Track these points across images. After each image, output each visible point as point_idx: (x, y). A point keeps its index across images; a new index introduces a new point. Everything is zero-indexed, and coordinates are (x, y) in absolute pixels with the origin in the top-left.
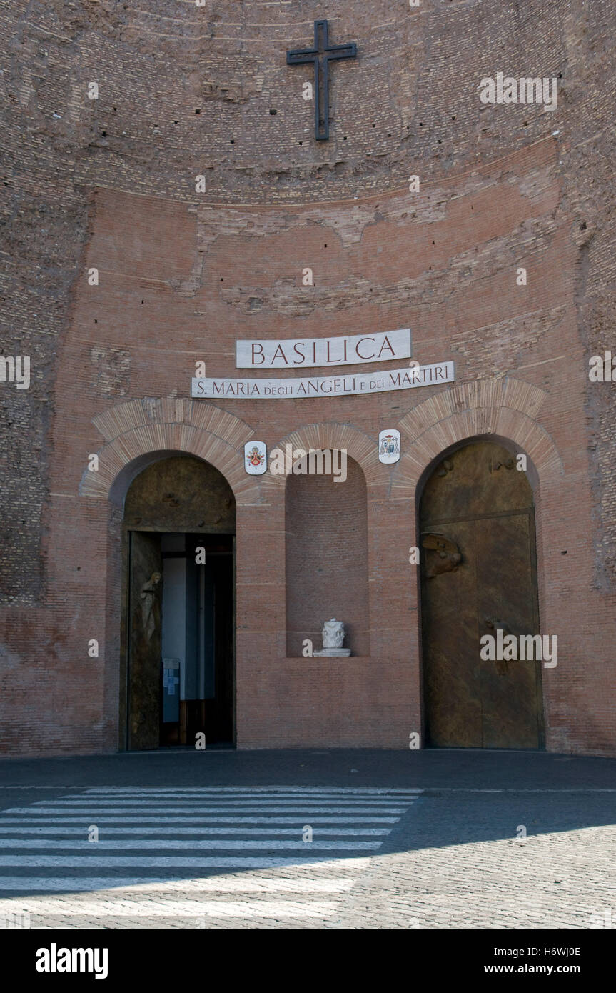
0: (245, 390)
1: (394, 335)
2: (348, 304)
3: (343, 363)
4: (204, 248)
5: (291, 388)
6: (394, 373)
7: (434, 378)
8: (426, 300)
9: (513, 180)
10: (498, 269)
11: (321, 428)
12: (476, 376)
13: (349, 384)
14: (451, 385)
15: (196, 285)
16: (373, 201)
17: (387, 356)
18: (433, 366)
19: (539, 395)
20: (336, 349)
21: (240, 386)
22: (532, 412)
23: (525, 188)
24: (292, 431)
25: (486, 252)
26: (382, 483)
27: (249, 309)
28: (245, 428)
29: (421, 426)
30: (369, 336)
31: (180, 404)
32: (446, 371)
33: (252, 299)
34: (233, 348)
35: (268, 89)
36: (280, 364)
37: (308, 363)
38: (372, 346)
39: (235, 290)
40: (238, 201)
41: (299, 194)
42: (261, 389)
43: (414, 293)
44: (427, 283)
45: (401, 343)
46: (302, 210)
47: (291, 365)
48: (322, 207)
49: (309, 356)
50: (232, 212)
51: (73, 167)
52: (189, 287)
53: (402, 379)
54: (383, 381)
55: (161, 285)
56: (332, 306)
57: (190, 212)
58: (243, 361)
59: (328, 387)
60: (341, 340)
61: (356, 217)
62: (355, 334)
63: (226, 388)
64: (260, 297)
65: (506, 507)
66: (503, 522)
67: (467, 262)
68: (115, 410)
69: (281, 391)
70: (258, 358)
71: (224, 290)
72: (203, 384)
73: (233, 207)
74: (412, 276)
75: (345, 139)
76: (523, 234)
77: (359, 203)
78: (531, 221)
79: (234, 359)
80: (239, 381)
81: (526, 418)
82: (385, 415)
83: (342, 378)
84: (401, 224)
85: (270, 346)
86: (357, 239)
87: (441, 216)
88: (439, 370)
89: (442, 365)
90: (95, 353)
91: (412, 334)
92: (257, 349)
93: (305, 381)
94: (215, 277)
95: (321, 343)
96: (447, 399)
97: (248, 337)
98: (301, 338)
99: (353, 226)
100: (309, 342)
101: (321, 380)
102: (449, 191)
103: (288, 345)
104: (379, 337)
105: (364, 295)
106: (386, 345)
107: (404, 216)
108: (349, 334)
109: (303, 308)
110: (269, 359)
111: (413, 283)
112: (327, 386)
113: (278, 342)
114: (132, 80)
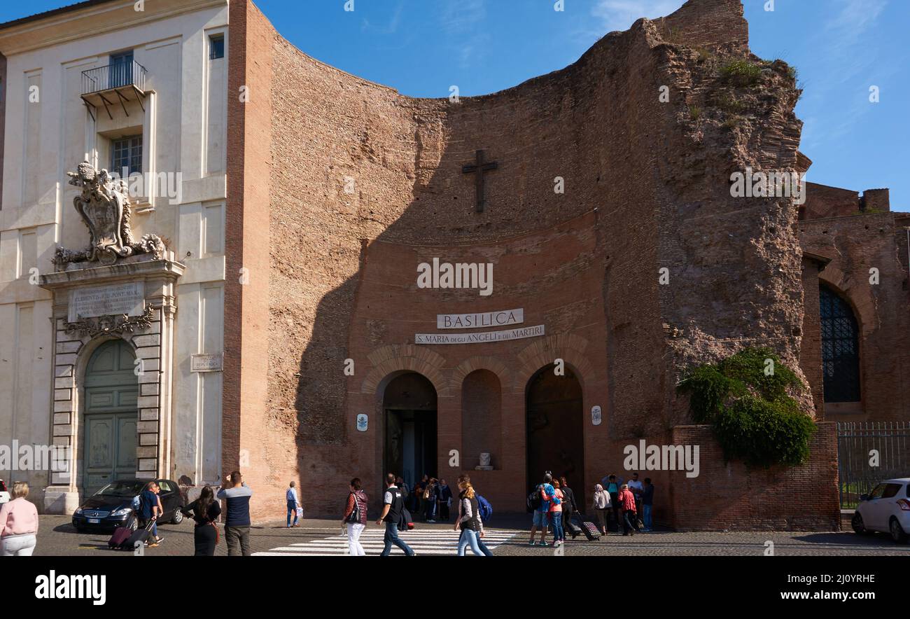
0: (441, 339)
1: (515, 311)
2: (492, 296)
3: (490, 325)
5: (464, 338)
6: (515, 330)
7: (534, 333)
8: (531, 293)
9: (574, 233)
11: (479, 358)
12: (555, 332)
13: (493, 336)
14: (543, 337)
16: (505, 242)
17: (512, 322)
18: (534, 327)
19: (585, 342)
20: (486, 318)
21: (439, 338)
22: (582, 349)
23: (580, 237)
24: (465, 359)
25: (561, 269)
26: (509, 385)
27: (443, 299)
28: (442, 358)
29: (528, 357)
30: (504, 312)
31: (410, 347)
32: (540, 329)
33: (445, 293)
34: (436, 319)
35: (452, 186)
36: (458, 326)
37: (473, 326)
38: (504, 317)
40: (438, 244)
41: (468, 240)
42: (449, 339)
43: (525, 290)
44: (532, 285)
45: (519, 315)
46: (470, 248)
47: (464, 327)
48: (480, 246)
49: (473, 322)
50: (435, 250)
52: (414, 288)
53: (519, 334)
54: (510, 334)
55: (400, 287)
57: (414, 250)
58: (440, 325)
59: (483, 338)
60: (489, 314)
61: (497, 251)
62: (496, 311)
63: (432, 339)
64: (449, 292)
65: (569, 397)
66: (567, 404)
67: (551, 274)
68: (378, 351)
69: (459, 340)
70: (448, 324)
71: (431, 289)
72: (421, 337)
74: (524, 281)
75: (491, 211)
76: (579, 260)
77: (498, 244)
78: (582, 254)
79: (436, 324)
80: (438, 335)
81: (579, 353)
82: (510, 352)
83: (489, 333)
84: (520, 255)
85: (454, 317)
86: (497, 262)
87: (539, 251)
88: (537, 329)
89: (539, 326)
90: (368, 323)
91: (524, 311)
92: (448, 319)
93: (471, 335)
95: (479, 315)
96: (540, 343)
97: (443, 313)
98: (469, 313)
99: (495, 256)
100: (473, 315)
101: (479, 334)
102: (543, 238)
103: (463, 316)
104: (508, 312)
105: (501, 291)
106: (511, 316)
107: (521, 250)
108: (493, 311)
109: (471, 297)
110: (453, 324)
111: (525, 285)
113: (458, 315)
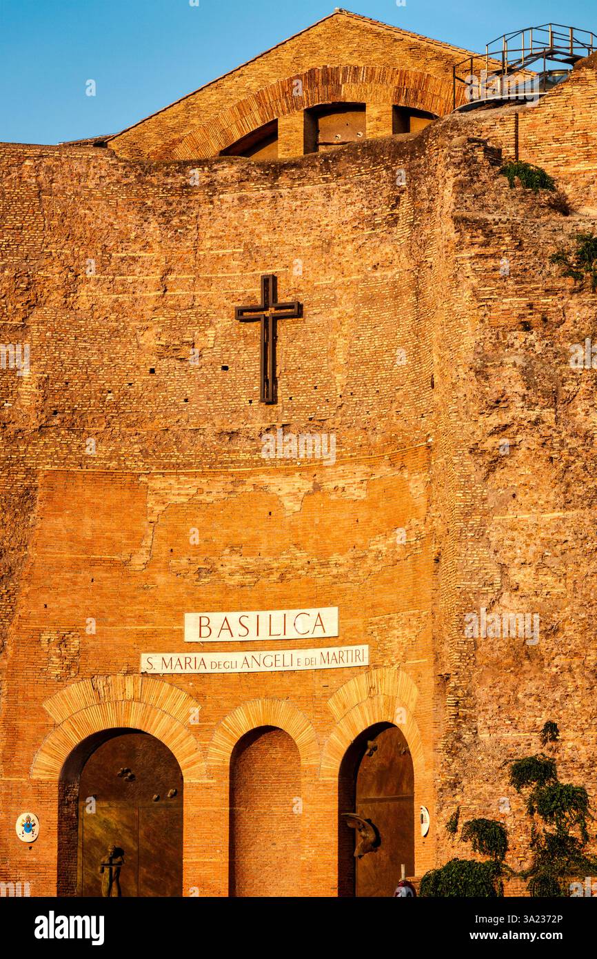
0: (192, 664)
1: (325, 612)
2: (289, 576)
3: (282, 637)
4: (154, 519)
5: (235, 662)
6: (324, 651)
7: (354, 660)
11: (263, 703)
13: (288, 660)
14: (367, 668)
15: (146, 558)
16: (313, 467)
17: (319, 633)
18: (355, 648)
20: (275, 623)
21: (188, 660)
24: (237, 706)
26: (313, 762)
27: (197, 581)
28: (193, 703)
29: (344, 707)
30: (306, 611)
31: (130, 678)
32: (363, 654)
33: (201, 569)
34: (181, 621)
35: (219, 345)
36: (225, 636)
37: (252, 636)
38: (307, 622)
39: (184, 561)
40: (190, 465)
41: (248, 456)
42: (207, 663)
43: (342, 570)
45: (330, 620)
46: (249, 474)
47: (236, 638)
48: (268, 472)
49: (253, 630)
50: (183, 478)
52: (139, 560)
53: (331, 659)
54: (316, 658)
55: (111, 561)
56: (275, 577)
57: (141, 482)
58: (191, 634)
59: (267, 661)
60: (281, 613)
61: (297, 485)
62: (294, 607)
63: (174, 663)
64: (208, 567)
68: (64, 692)
69: (227, 665)
70: (205, 631)
71: (173, 562)
72: (153, 661)
73: (183, 473)
75: (291, 398)
77: (301, 469)
79: (182, 633)
80: (186, 655)
82: (317, 693)
83: (281, 652)
84: (333, 497)
85: (217, 618)
86: (297, 508)
87: (364, 494)
88: (357, 653)
89: (359, 648)
90: (44, 638)
91: (339, 612)
92: (204, 622)
93: (249, 655)
94: (165, 548)
95: (264, 615)
97: (196, 610)
98: (247, 609)
99: (294, 494)
100: (252, 615)
101: (264, 653)
102: (369, 470)
103: (233, 617)
104: (312, 612)
105: (303, 568)
106: (319, 623)
107: (336, 489)
108: (289, 607)
109: (249, 579)
110: (215, 632)
111: (341, 560)
112: (269, 661)
113: (224, 614)
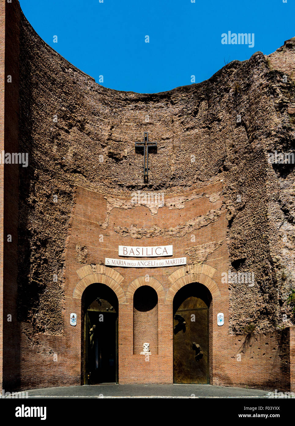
1: (167, 247)
3: (151, 256)
4: (109, 212)
5: (135, 263)
6: (167, 260)
7: (180, 263)
8: (178, 236)
9: (207, 196)
10: (201, 227)
12: (193, 263)
13: (153, 264)
14: (185, 265)
15: (106, 225)
17: (165, 254)
18: (180, 259)
19: (213, 270)
20: (149, 251)
21: (120, 262)
22: (211, 276)
23: (211, 199)
24: (136, 278)
25: (197, 220)
26: (163, 297)
27: (123, 235)
28: (121, 277)
29: (175, 279)
30: (160, 247)
31: (102, 266)
32: (183, 260)
33: (124, 231)
34: (118, 248)
35: (129, 156)
36: (132, 255)
37: (141, 255)
38: (160, 250)
39: (118, 228)
40: (119, 195)
42: (126, 263)
43: (174, 233)
44: (178, 230)
45: (170, 249)
47: (135, 255)
49: (141, 253)
50: (118, 199)
51: (69, 177)
52: (105, 225)
53: (169, 263)
54: (164, 263)
55: (96, 224)
56: (148, 235)
57: (105, 199)
58: (121, 253)
60: (151, 248)
62: (155, 246)
63: (116, 262)
64: (126, 230)
65: (200, 307)
66: (199, 312)
67: (191, 224)
68: (83, 268)
69: (132, 264)
70: (125, 252)
71: (115, 228)
72: (109, 261)
73: (118, 198)
74: (174, 227)
75: (153, 176)
76: (210, 215)
78: (212, 211)
79: (118, 252)
80: (120, 260)
81: (209, 278)
82: (164, 275)
83: (151, 261)
84: (170, 208)
85: (129, 248)
86: (156, 213)
87: (183, 206)
88: (181, 260)
89: (182, 258)
90: (77, 247)
91: (173, 247)
92: (125, 249)
93: (140, 261)
94: (113, 223)
95: (145, 248)
96: (183, 270)
97: (123, 245)
98: (139, 246)
99: (155, 208)
100: (141, 248)
101: (145, 261)
102: (186, 198)
103: (135, 248)
104: (163, 247)
105: (158, 233)
106: (165, 251)
107: (171, 205)
109: (139, 236)
110: (129, 253)
111: (174, 229)
112: (146, 264)
113: (131, 247)
114: (87, 147)
